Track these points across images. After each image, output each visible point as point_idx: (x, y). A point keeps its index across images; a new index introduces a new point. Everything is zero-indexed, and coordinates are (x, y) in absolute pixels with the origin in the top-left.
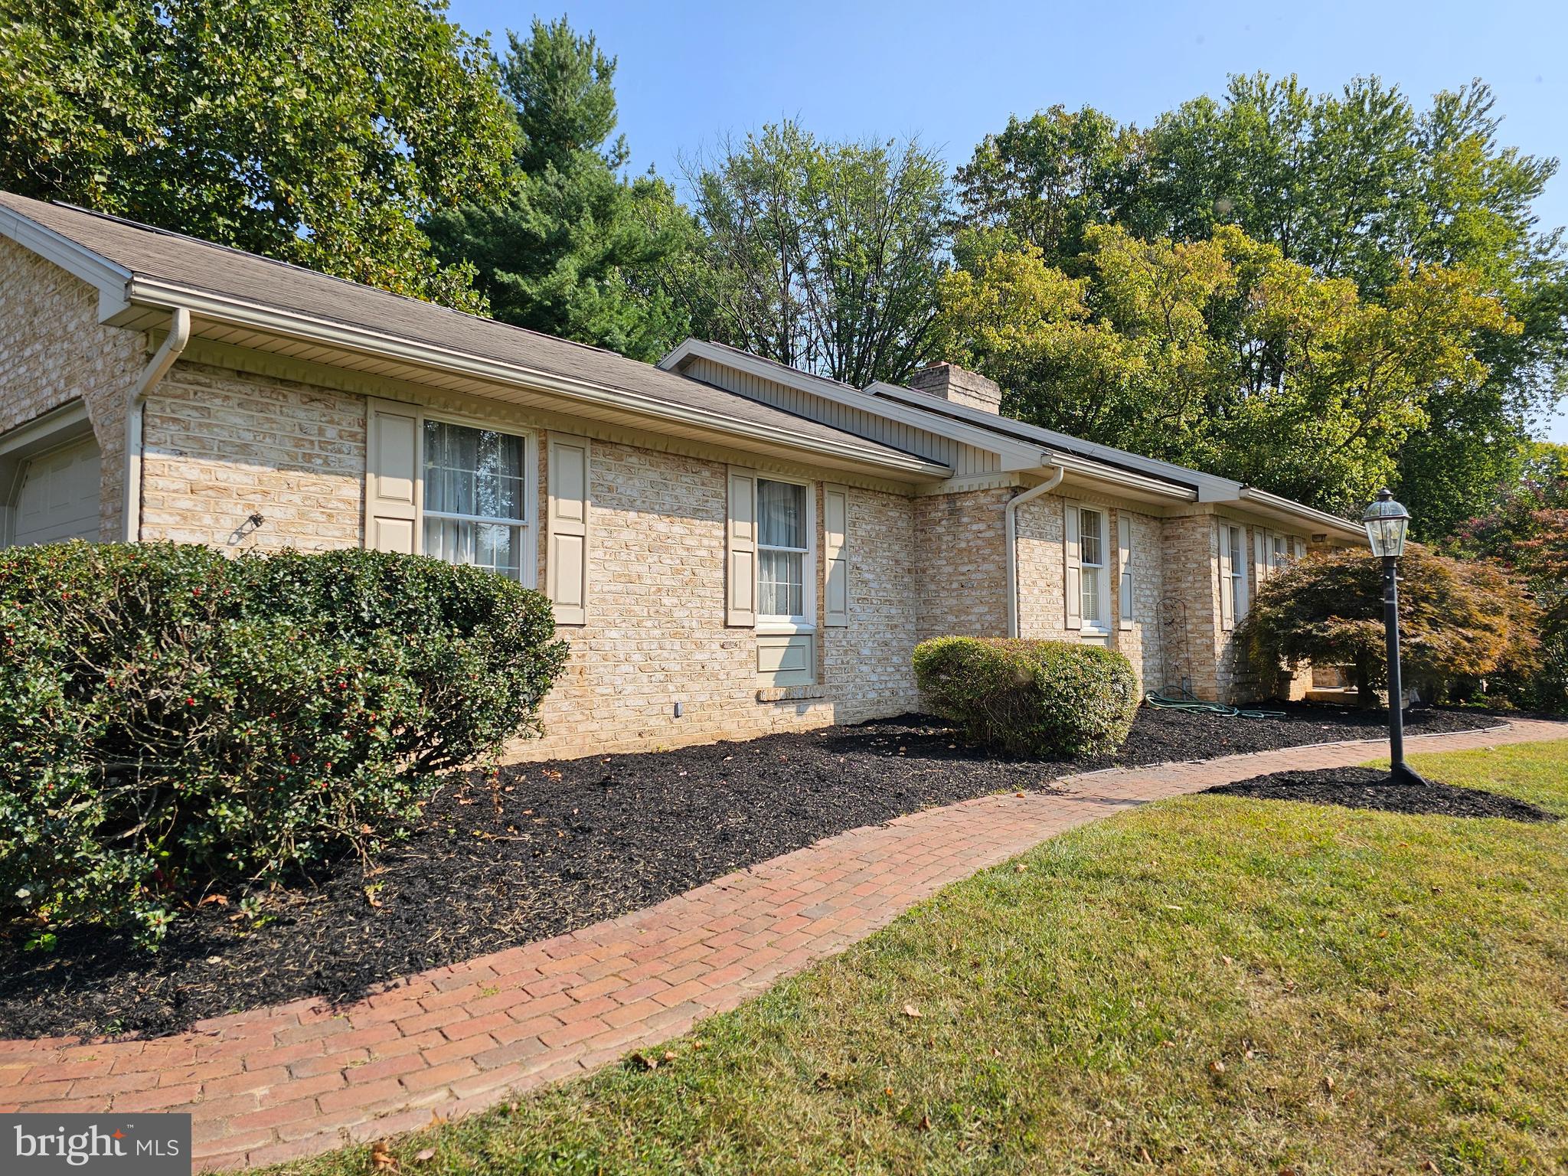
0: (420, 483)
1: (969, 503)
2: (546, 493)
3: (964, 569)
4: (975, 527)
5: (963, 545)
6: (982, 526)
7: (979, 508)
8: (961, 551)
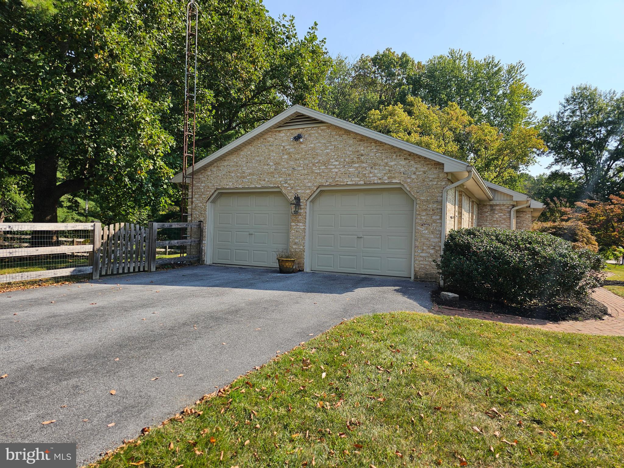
0: (457, 207)
1: (498, 208)
2: (461, 207)
3: (495, 226)
4: (499, 214)
5: (495, 219)
6: (502, 214)
7: (501, 209)
8: (494, 221)
